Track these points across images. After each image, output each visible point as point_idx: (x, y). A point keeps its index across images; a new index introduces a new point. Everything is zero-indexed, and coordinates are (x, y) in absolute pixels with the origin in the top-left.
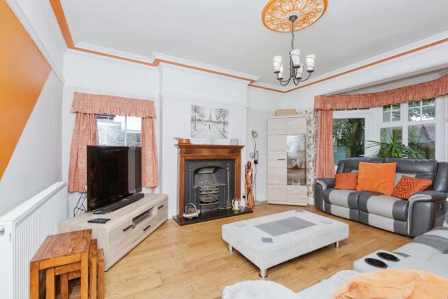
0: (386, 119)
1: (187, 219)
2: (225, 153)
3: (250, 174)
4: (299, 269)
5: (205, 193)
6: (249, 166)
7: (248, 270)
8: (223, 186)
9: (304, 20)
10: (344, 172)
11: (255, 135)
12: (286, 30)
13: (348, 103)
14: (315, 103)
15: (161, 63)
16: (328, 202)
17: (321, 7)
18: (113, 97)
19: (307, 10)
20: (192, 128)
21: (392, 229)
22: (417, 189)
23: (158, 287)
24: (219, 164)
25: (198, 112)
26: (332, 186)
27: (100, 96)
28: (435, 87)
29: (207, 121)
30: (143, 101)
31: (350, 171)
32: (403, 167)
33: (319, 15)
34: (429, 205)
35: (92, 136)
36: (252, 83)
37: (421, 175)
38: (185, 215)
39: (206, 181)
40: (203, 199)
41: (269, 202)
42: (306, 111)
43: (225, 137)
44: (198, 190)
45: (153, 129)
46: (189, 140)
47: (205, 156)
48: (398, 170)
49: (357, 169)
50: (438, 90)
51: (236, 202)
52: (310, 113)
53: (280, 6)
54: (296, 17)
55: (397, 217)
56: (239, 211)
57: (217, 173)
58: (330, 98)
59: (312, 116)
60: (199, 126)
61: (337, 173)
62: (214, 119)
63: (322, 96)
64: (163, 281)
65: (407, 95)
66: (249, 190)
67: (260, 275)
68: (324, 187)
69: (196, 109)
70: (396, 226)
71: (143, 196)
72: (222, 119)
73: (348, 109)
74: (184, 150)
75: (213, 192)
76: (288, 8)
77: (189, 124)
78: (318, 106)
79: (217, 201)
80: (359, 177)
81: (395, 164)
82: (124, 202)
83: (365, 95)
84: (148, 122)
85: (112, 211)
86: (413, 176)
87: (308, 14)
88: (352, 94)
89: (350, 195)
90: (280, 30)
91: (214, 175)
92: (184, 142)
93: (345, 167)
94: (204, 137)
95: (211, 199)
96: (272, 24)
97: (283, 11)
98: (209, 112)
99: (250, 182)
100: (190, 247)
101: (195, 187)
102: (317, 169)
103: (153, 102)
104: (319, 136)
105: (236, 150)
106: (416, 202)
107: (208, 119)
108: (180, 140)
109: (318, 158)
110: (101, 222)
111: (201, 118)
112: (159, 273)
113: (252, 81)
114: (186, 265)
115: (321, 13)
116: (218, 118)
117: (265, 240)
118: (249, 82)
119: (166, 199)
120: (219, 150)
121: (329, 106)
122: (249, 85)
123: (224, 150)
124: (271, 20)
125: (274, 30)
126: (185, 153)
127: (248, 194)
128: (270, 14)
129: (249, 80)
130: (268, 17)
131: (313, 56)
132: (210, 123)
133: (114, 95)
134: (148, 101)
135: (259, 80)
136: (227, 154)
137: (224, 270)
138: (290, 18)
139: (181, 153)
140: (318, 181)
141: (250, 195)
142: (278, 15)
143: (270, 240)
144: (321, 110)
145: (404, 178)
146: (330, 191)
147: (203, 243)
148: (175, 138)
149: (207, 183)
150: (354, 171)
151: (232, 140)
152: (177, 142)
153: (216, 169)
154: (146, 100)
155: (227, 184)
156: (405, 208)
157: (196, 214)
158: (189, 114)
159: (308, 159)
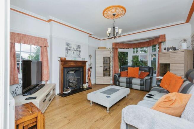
0: (134, 53)
1: (65, 94)
2: (80, 64)
3: (89, 73)
4: (118, 106)
5: (72, 82)
6: (89, 70)
7: (102, 109)
8: (79, 78)
9: (117, 16)
10: (123, 71)
11: (91, 57)
12: (110, 18)
13: (123, 46)
14: (113, 46)
15: (52, 21)
16: (119, 82)
17: (124, 13)
18: (25, 35)
19: (119, 13)
20: (66, 53)
21: (139, 89)
22: (145, 75)
23: (69, 123)
24: (77, 69)
25: (69, 46)
26: (120, 76)
27: (18, 34)
28: (148, 44)
29: (72, 50)
30: (42, 39)
31: (125, 71)
32: (141, 69)
33: (122, 15)
34: (149, 80)
35: (13, 55)
36: (90, 35)
37: (146, 71)
38: (64, 92)
39: (71, 76)
40: (71, 85)
41: (96, 84)
42: (109, 48)
43: (80, 57)
44: (69, 81)
45: (47, 52)
46: (65, 58)
47: (72, 65)
48: (140, 70)
49: (127, 70)
50: (148, 45)
51: (85, 85)
52: (111, 49)
53: (111, 10)
54: (115, 15)
55: (141, 85)
56: (86, 88)
57: (76, 73)
58: (117, 44)
59: (111, 50)
60: (69, 52)
61: (120, 71)
62: (75, 49)
63: (115, 43)
64: (69, 120)
65: (140, 45)
66: (89, 79)
67: (107, 110)
68: (117, 76)
69: (68, 44)
70: (141, 88)
71: (44, 85)
72: (78, 50)
73: (123, 48)
74: (63, 63)
75: (75, 81)
76: (113, 11)
77: (65, 51)
78: (114, 47)
79: (77, 85)
80: (128, 72)
81: (139, 68)
82: (38, 88)
83: (128, 44)
84: (45, 49)
85: (34, 93)
86: (144, 71)
87: (119, 14)
88: (124, 43)
89: (127, 79)
90: (108, 17)
91: (74, 74)
92: (63, 59)
93: (123, 69)
94: (71, 57)
95: (74, 84)
96: (106, 15)
97: (111, 12)
98: (74, 46)
99: (89, 76)
100: (74, 105)
101: (68, 79)
102: (114, 70)
103: (47, 39)
104: (114, 58)
105: (84, 63)
106: (146, 80)
107: (73, 49)
108: (61, 58)
109: (114, 66)
110: (34, 99)
111: (70, 49)
112: (65, 118)
113: (90, 34)
114: (76, 112)
115: (123, 15)
116: (77, 49)
117: (107, 97)
118: (89, 35)
119: (55, 86)
120: (78, 63)
121: (117, 47)
122: (89, 36)
123: (80, 63)
124: (106, 14)
125: (106, 17)
126: (64, 64)
127: (89, 81)
128: (106, 11)
129: (89, 34)
130: (105, 12)
131: (121, 30)
132: (74, 51)
133: (26, 34)
134: (45, 39)
135: (93, 34)
136: (81, 64)
137: (93, 111)
138: (113, 15)
139: (62, 64)
140: (115, 75)
141: (90, 82)
142: (109, 12)
143: (109, 97)
144: (115, 48)
145: (141, 72)
146: (119, 78)
147: (78, 103)
148: (58, 57)
149: (72, 77)
150: (126, 71)
151: (82, 59)
152: (59, 59)
153: (76, 71)
154: (43, 38)
155: (80, 77)
156: (143, 82)
157: (69, 91)
158: (65, 46)
159: (111, 66)
